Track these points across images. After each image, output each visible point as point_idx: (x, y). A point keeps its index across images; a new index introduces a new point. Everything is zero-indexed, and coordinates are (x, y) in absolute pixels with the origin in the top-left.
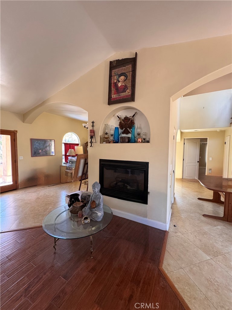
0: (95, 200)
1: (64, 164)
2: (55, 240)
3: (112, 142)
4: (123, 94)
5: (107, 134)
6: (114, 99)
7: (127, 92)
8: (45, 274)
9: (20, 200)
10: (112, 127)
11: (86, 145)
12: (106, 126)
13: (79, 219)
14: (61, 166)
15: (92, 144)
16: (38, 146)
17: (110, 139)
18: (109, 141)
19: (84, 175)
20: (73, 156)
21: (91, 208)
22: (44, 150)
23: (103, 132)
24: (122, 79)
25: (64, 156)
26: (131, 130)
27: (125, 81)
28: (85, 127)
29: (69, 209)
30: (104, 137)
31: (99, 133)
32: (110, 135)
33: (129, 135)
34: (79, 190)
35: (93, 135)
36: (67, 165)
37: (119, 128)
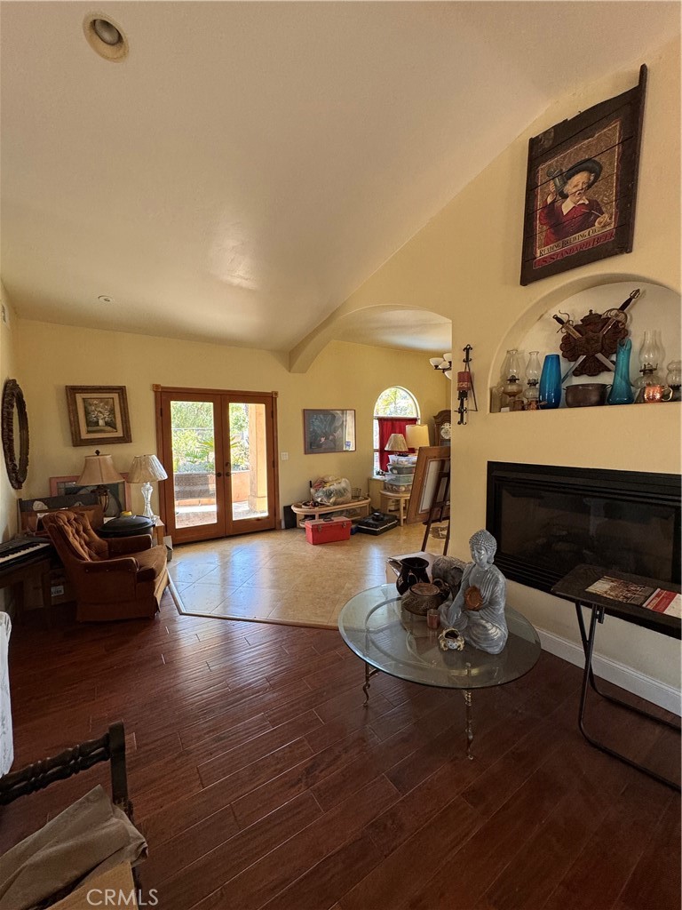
0: (477, 586)
1: (378, 473)
2: (367, 671)
3: (534, 405)
4: (579, 238)
5: (515, 380)
6: (544, 260)
7: (600, 223)
8: (346, 750)
9: (284, 554)
10: (534, 356)
11: (437, 420)
12: (513, 355)
13: (431, 633)
14: (370, 480)
15: (465, 414)
16: (318, 426)
17: (524, 396)
18: (523, 402)
19: (436, 509)
20: (402, 454)
21: (466, 608)
22: (331, 437)
23: (499, 375)
24: (576, 186)
25: (378, 453)
26: (614, 359)
27: (590, 186)
28: (436, 367)
29: (399, 599)
30: (505, 393)
31: (488, 380)
32: (526, 382)
33: (606, 379)
34: (423, 550)
35: (469, 389)
36: (387, 478)
37: (561, 357)
